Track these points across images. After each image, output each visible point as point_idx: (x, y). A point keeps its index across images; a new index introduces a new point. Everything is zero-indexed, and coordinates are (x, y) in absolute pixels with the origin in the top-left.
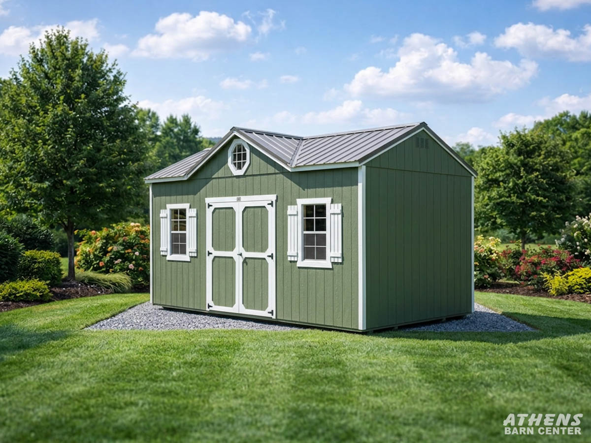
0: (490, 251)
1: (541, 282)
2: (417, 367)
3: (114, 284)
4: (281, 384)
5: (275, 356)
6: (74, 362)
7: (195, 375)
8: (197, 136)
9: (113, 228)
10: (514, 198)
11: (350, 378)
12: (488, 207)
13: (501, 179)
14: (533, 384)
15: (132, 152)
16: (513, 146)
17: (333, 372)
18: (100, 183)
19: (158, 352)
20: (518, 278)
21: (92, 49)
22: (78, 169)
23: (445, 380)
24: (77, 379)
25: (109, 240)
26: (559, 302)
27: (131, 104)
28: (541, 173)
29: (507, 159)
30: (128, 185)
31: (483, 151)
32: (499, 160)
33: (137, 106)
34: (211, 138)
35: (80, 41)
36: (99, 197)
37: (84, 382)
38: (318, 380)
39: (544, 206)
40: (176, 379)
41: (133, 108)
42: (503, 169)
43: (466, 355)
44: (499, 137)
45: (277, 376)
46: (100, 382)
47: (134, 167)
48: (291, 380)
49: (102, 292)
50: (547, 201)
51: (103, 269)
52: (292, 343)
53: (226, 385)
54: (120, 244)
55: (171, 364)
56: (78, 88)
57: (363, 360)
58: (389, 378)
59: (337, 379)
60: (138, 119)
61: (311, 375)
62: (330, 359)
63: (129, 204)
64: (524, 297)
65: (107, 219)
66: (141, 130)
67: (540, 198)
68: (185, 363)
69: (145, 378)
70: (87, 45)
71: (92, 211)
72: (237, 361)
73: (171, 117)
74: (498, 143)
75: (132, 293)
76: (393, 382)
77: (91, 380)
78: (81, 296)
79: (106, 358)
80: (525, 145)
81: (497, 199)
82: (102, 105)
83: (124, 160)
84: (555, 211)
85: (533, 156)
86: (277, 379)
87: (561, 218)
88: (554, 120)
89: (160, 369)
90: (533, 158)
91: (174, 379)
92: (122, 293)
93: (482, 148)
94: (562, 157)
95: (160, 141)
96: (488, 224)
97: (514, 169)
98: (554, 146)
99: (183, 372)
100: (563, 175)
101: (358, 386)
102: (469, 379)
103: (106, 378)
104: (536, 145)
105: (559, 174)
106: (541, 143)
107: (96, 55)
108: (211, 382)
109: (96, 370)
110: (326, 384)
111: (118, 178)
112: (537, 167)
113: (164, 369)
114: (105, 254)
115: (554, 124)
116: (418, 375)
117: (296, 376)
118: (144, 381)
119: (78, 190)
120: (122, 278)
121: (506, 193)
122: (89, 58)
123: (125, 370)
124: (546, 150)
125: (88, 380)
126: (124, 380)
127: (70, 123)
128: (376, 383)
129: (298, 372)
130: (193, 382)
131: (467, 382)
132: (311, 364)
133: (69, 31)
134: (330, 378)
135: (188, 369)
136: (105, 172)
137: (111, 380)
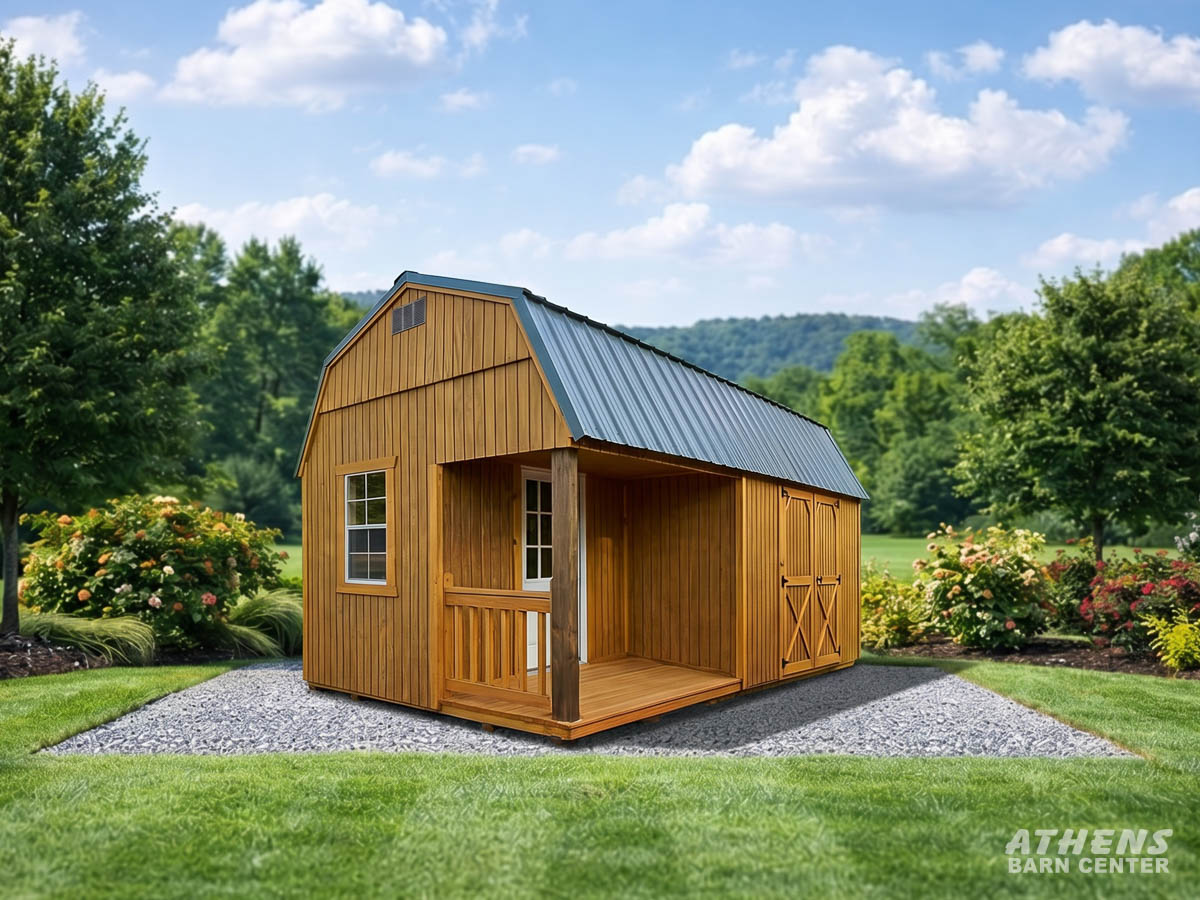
0: (1020, 561)
1: (1143, 638)
2: (846, 844)
3: (112, 643)
4: (515, 887)
5: (501, 818)
6: (14, 833)
7: (306, 864)
8: (314, 289)
9: (111, 508)
10: (1074, 436)
11: (680, 870)
12: (1013, 458)
13: (1043, 389)
14: (1125, 886)
15: (158, 325)
16: (1072, 310)
17: (641, 857)
18: (83, 398)
19: (218, 810)
20: (1086, 629)
21: (66, 83)
22: (30, 368)
23: (913, 876)
24: (21, 875)
25: (102, 537)
26: (1187, 688)
27: (160, 212)
28: (1139, 375)
29: (1058, 344)
30: (148, 406)
31: (999, 323)
32: (1038, 346)
33: (173, 217)
35: (37, 63)
36: (81, 434)
37: (37, 883)
38: (606, 878)
39: (1149, 456)
40: (263, 875)
41: (162, 223)
42: (1046, 368)
43: (962, 817)
44: (1036, 292)
45: (507, 868)
46: (75, 883)
47: (164, 361)
48: (540, 877)
49: (83, 665)
50: (1156, 444)
51: (88, 608)
52: (539, 785)
53: (381, 890)
54: (129, 548)
55: (249, 837)
56: (30, 175)
57: (716, 828)
58: (777, 870)
59: (651, 873)
61: (588, 864)
62: (635, 825)
63: (150, 449)
64: (1104, 675)
65: (95, 486)
66: (182, 274)
67: (1138, 437)
68: (286, 835)
69: (186, 873)
70: (57, 73)
71: (60, 467)
72: (408, 828)
73: (254, 243)
74: (1035, 304)
75: (157, 664)
76: (785, 879)
77: (53, 876)
78: (32, 673)
79: (91, 822)
80: (1099, 309)
81: (1033, 438)
83: (138, 345)
84: (1170, 466)
85: (1120, 337)
86: (505, 873)
87: (1188, 484)
88: (1168, 250)
89: (223, 850)
90: (1117, 340)
91: (254, 875)
92: (131, 665)
94: (1190, 339)
95: (227, 302)
96: (1014, 498)
97: (1074, 366)
98: (1171, 313)
99: (276, 857)
100: (1192, 380)
101: (703, 890)
102: (971, 874)
103: (89, 872)
104: (1125, 310)
105: (1182, 379)
106: (1139, 305)
107: (77, 97)
108: (344, 882)
109: (66, 853)
110: (625, 888)
111: (125, 389)
112: (1130, 361)
113: (232, 849)
114: (91, 572)
115: (1168, 259)
116: (846, 864)
117: (554, 868)
118: (183, 880)
119: (29, 417)
120: (132, 629)
121: (1056, 423)
122: (60, 104)
123: (138, 851)
124: (1150, 321)
125: (46, 876)
126: (134, 876)
127: (12, 257)
128: (745, 884)
129: (555, 858)
130: (301, 882)
131: (966, 882)
132: (588, 837)
133: (12, 40)
134: (634, 871)
135: (291, 851)
136: (94, 375)
137: (104, 878)
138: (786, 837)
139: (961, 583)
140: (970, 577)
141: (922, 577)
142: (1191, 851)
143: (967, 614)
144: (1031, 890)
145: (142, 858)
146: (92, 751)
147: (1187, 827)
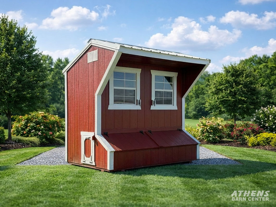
0: (219, 124)
1: (244, 140)
2: (183, 183)
3: (31, 142)
4: (114, 192)
5: (112, 178)
6: (11, 181)
7: (72, 187)
9: (30, 114)
10: (230, 98)
11: (149, 188)
12: (217, 103)
13: (224, 88)
15: (39, 76)
16: (230, 72)
17: (141, 185)
18: (24, 92)
19: (53, 176)
20: (232, 138)
21: (19, 25)
22: (13, 85)
23: (196, 189)
24: (13, 190)
25: (28, 120)
26: (253, 150)
27: (39, 52)
28: (243, 85)
29: (227, 79)
30: (38, 93)
31: (214, 75)
32: (222, 79)
33: (42, 53)
35: (13, 21)
36: (24, 99)
37: (16, 192)
38: (133, 190)
39: (245, 102)
40: (63, 190)
41: (40, 55)
42: (224, 84)
44: (222, 68)
45: (113, 188)
46: (24, 191)
47: (41, 83)
48: (120, 190)
49: (25, 147)
50: (247, 100)
51: (26, 135)
53: (87, 193)
54: (34, 123)
55: (60, 182)
56: (12, 45)
57: (156, 180)
58: (168, 188)
59: (143, 189)
60: (43, 60)
61: (130, 187)
62: (140, 179)
63: (38, 102)
64: (235, 148)
65: (27, 110)
66: (44, 65)
67: (243, 98)
68: (67, 182)
69: (47, 189)
70: (17, 23)
71: (19, 106)
72: (92, 180)
73: (59, 59)
74: (222, 71)
75: (40, 147)
76: (170, 190)
77: (20, 190)
78: (15, 149)
79: (27, 179)
80: (235, 71)
81: (222, 99)
82: (25, 53)
83: (36, 80)
84: (250, 104)
86: (112, 189)
87: (253, 108)
88: (250, 59)
89: (54, 185)
90: (239, 78)
91: (61, 190)
92: (35, 147)
93: (214, 73)
94: (254, 77)
95: (54, 71)
96: (217, 111)
97: (230, 84)
98: (250, 72)
99: (66, 186)
100: (254, 86)
101: (153, 192)
102: (208, 188)
103: (27, 189)
104: (241, 71)
105: (252, 86)
106: (243, 70)
107: (21, 28)
108: (79, 191)
109: (22, 186)
110: (137, 192)
111: (33, 89)
112: (242, 82)
113: (57, 184)
114: (26, 127)
115: (250, 61)
116: (183, 187)
117: (122, 188)
118: (46, 191)
119: (13, 95)
120: (35, 139)
121: (226, 95)
122: (18, 29)
123: (37, 185)
124: (246, 74)
125: (18, 190)
126: (36, 190)
127: (9, 62)
128: (162, 191)
129: (123, 186)
130: (71, 191)
131: (207, 190)
132: (130, 181)
133: (8, 16)
134: (139, 189)
135: (68, 185)
136: (26, 86)
137: (30, 190)
138: (170, 181)
139: (206, 129)
140: (208, 127)
141: (198, 128)
142: (254, 184)
143: (208, 135)
144: (221, 192)
145: (38, 186)
146: (27, 164)
147: (253, 179)
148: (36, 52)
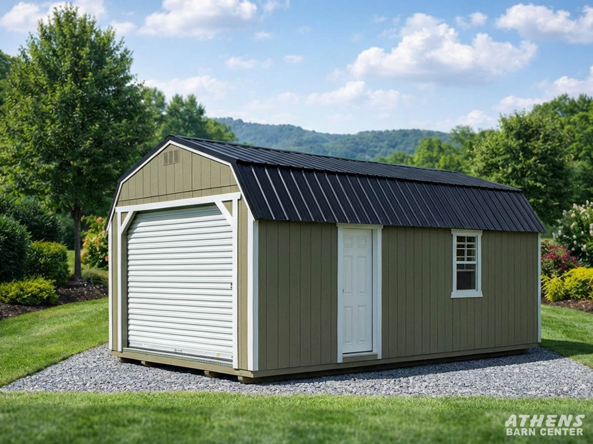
34: (216, 119)
93: (481, 131)
148: (132, 82)
